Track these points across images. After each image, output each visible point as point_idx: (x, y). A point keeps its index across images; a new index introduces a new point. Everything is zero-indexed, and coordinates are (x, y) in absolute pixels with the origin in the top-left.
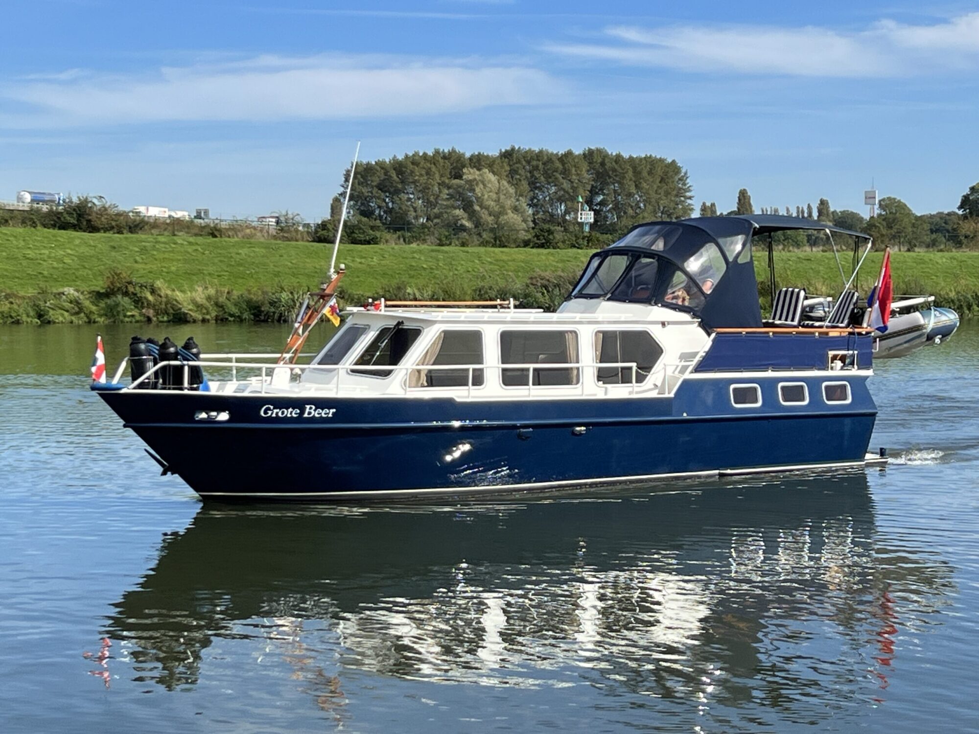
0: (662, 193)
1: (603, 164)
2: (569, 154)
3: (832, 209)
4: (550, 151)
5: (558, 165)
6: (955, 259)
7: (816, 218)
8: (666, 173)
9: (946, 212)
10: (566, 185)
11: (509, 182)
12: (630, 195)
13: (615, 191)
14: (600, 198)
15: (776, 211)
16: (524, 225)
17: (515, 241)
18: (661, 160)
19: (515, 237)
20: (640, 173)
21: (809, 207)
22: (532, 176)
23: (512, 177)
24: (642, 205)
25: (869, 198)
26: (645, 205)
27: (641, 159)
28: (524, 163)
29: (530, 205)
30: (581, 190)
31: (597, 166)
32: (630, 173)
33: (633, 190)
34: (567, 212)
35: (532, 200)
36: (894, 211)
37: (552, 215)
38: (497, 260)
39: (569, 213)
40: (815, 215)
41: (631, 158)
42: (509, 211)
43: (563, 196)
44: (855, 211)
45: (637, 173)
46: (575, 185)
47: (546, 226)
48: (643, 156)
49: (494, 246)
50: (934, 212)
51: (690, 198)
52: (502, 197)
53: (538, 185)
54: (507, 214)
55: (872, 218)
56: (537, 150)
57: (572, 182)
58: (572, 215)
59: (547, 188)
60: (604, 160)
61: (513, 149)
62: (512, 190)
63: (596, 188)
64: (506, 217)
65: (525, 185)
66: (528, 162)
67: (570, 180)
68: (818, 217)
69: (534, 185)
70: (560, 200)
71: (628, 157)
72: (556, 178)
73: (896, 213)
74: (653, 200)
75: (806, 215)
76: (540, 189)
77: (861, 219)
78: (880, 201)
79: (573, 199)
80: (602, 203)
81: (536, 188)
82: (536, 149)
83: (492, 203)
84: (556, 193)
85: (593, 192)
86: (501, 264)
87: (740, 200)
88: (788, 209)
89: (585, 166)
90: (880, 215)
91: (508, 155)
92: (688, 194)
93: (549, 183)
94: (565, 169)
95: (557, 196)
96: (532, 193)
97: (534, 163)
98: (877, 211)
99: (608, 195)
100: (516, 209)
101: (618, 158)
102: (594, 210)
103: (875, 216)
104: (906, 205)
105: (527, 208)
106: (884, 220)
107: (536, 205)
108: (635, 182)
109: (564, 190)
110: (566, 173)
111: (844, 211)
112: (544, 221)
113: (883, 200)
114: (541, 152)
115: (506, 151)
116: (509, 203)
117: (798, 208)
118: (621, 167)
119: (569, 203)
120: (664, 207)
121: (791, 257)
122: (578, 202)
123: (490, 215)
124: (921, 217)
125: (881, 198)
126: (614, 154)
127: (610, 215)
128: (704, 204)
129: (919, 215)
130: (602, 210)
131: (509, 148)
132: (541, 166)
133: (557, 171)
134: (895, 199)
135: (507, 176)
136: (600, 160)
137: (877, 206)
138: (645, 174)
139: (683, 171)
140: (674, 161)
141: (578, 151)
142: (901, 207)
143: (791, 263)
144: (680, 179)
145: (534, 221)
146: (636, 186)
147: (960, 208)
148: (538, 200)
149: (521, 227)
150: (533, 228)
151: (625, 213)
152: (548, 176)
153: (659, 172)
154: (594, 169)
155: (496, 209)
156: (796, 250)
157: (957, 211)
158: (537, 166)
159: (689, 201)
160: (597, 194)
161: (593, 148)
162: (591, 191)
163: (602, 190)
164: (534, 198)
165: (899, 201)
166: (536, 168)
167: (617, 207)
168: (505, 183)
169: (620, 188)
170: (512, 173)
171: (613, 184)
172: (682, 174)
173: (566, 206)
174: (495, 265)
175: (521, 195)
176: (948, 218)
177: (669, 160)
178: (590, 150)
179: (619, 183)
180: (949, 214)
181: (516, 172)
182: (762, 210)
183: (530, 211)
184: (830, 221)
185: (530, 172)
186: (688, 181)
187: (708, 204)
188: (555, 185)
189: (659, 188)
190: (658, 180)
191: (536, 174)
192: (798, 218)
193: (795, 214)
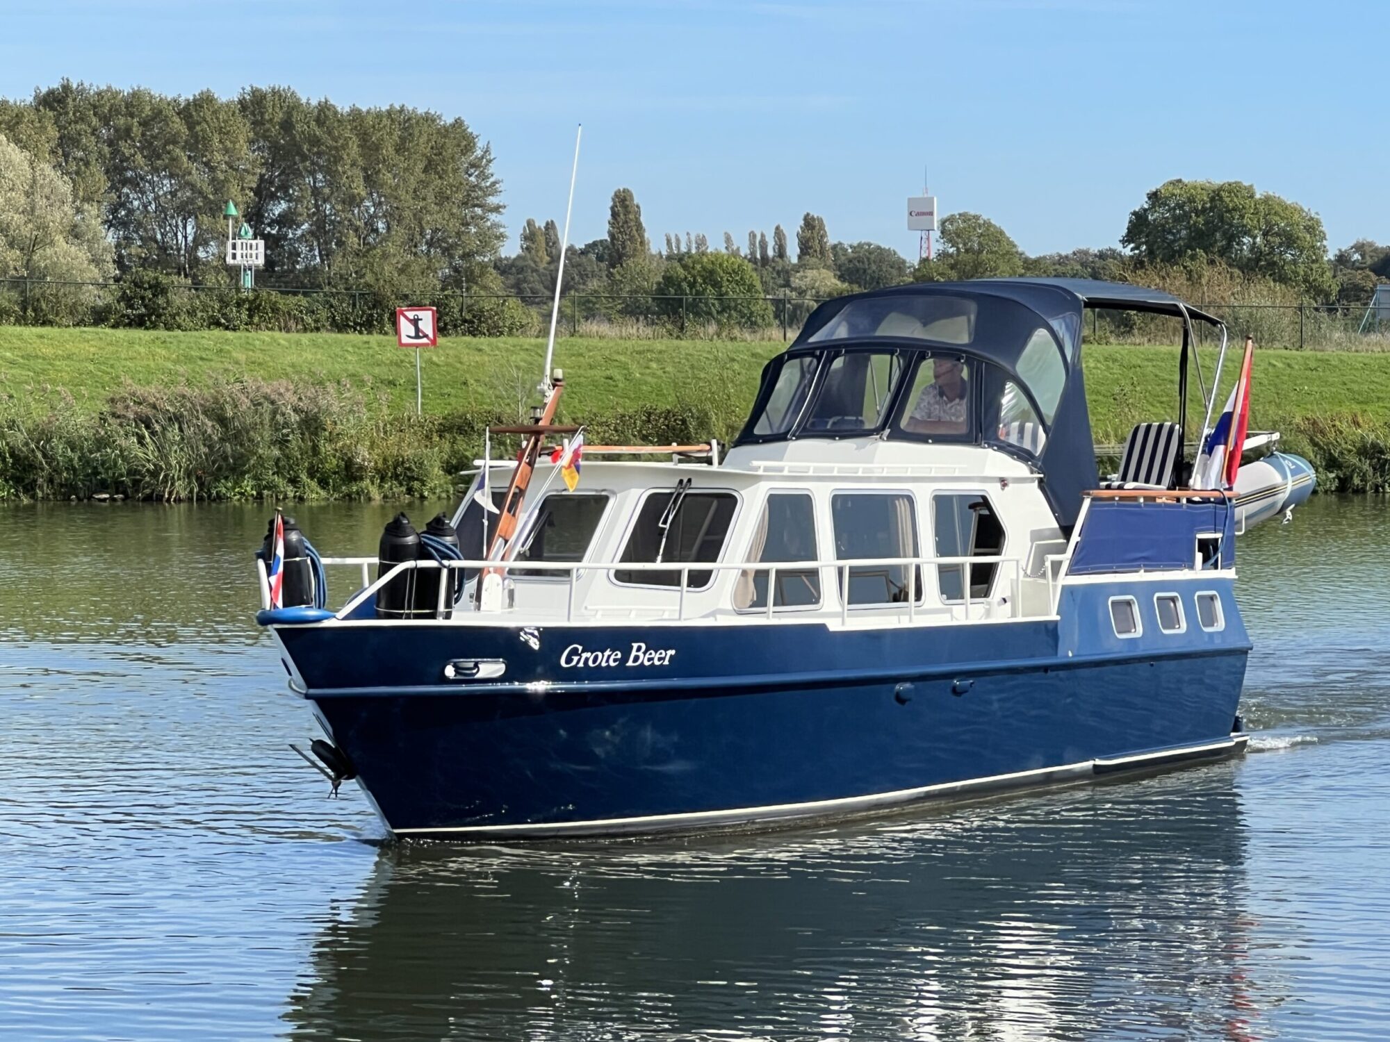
0: (431, 198)
1: (287, 126)
2: (204, 101)
3: (831, 240)
4: (155, 92)
5: (178, 125)
6: (1115, 361)
7: (795, 260)
8: (439, 150)
9: (1095, 249)
10: (198, 176)
11: (57, 166)
12: (352, 201)
13: (316, 192)
14: (279, 208)
15: (701, 242)
16: (94, 272)
17: (72, 311)
18: (429, 119)
19: (70, 301)
20: (377, 148)
21: (779, 233)
22: (116, 152)
23: (66, 155)
24: (381, 225)
25: (919, 213)
26: (389, 228)
27: (379, 115)
28: (95, 121)
29: (110, 224)
30: (234, 190)
31: (275, 130)
32: (354, 149)
33: (360, 189)
34: (200, 241)
35: (114, 211)
36: (976, 246)
37: (163, 248)
38: (27, 357)
39: (206, 243)
40: (793, 252)
41: (356, 115)
42: (59, 239)
43: (191, 201)
44: (885, 245)
45: (370, 148)
46: (221, 176)
47: (149, 275)
48: (385, 108)
49: (21, 320)
50: (1067, 251)
51: (497, 209)
52: (41, 202)
53: (129, 174)
54: (52, 243)
55: (925, 261)
56: (127, 90)
57: (212, 169)
58: (213, 248)
59: (151, 183)
60: (289, 114)
61: (66, 88)
62: (64, 187)
63: (271, 183)
64: (49, 251)
65: (98, 177)
66: (105, 120)
67: (207, 164)
68: (800, 257)
69: (118, 173)
70: (185, 211)
71: (347, 109)
72: (174, 160)
73: (980, 252)
74: (407, 213)
75: (770, 253)
76: (134, 184)
77: (900, 265)
78: (943, 223)
79: (216, 209)
80: (286, 220)
81: (125, 182)
82: (125, 87)
83: (18, 219)
84: (173, 194)
85: (264, 193)
86: (39, 365)
87: (615, 215)
88: (728, 239)
89: (243, 130)
90: (943, 255)
91: (54, 101)
92: (492, 200)
93: (155, 170)
94: (195, 136)
95: (177, 202)
96: (114, 195)
97: (121, 121)
98: (936, 246)
99: (299, 200)
100: (74, 233)
101: (324, 113)
102: (266, 237)
103: (933, 256)
104: (1002, 233)
105: (102, 230)
106: (952, 267)
107: (124, 224)
108: (365, 170)
109: (192, 186)
110: (197, 145)
111: (860, 246)
112: (144, 262)
113: (951, 219)
114: (135, 95)
115: (51, 93)
116: (59, 216)
117: (752, 235)
118: (330, 133)
119: (206, 220)
120: (435, 231)
121: (737, 351)
122: (226, 217)
123: (11, 245)
124: (1037, 262)
125: (945, 216)
126: (314, 102)
127: (303, 249)
128: (530, 223)
129: (1032, 255)
130: (285, 237)
131: (56, 85)
132: (136, 130)
133: (175, 143)
134: (977, 218)
135: (53, 152)
136: (279, 116)
137: (936, 234)
138: (388, 151)
139: (480, 144)
140: (458, 123)
142: (993, 236)
143: (736, 366)
144: (473, 165)
145: (119, 262)
146: (367, 179)
147: (1126, 241)
148: (130, 212)
149: (87, 275)
150: (117, 280)
151: (340, 243)
152: (153, 154)
153: (422, 145)
154: (265, 138)
155: (27, 231)
156: (747, 336)
157: (1119, 247)
158: (128, 130)
159: (493, 217)
160: (273, 197)
161: (264, 87)
162: (257, 192)
163: (284, 187)
164: (122, 205)
165: (988, 225)
166: (127, 133)
167: (321, 230)
168: (47, 168)
169: (330, 184)
170: (66, 143)
171: (312, 173)
172: (479, 153)
173: (198, 226)
174: (22, 367)
175: (88, 199)
176: (1099, 263)
177: (448, 120)
178: (255, 92)
179: (328, 171)
180: (1102, 256)
181: (75, 141)
182: (669, 242)
183: (110, 238)
184: (827, 267)
185: (110, 143)
186: (492, 169)
187: (540, 223)
188: (171, 176)
189: (424, 184)
190: (421, 166)
191: (125, 148)
192: (753, 260)
193: (745, 251)
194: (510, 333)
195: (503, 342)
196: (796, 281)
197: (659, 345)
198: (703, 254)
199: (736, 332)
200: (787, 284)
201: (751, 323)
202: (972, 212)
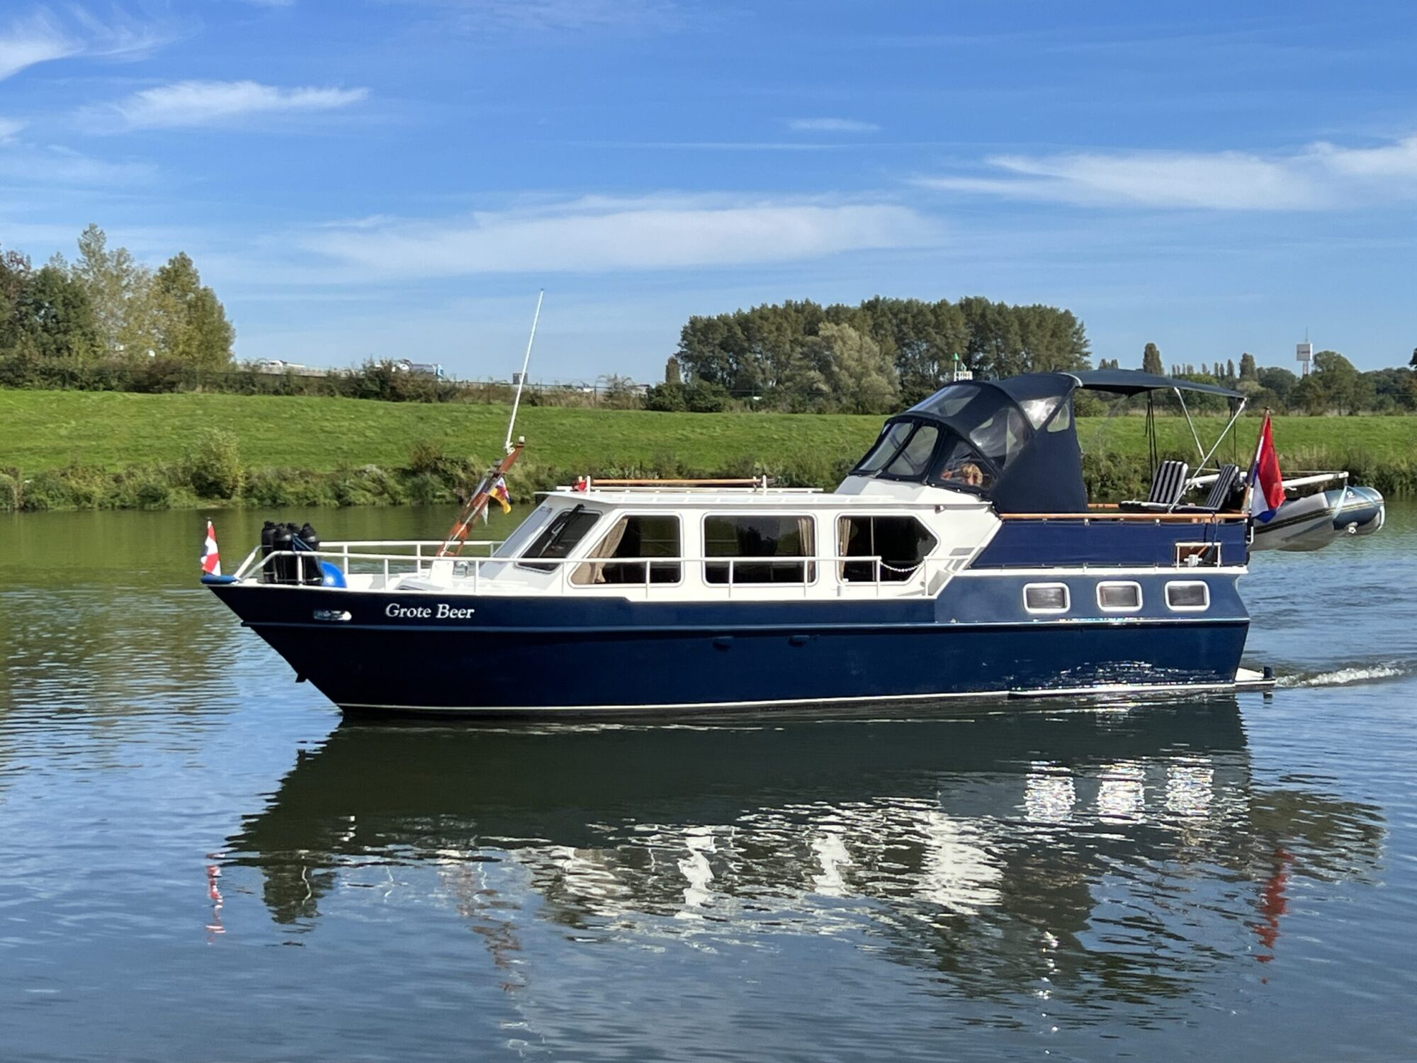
0: (1054, 350)
1: (983, 316)
2: (943, 304)
3: (1257, 366)
4: (921, 301)
5: (931, 317)
6: (1406, 424)
7: (1238, 376)
8: (1058, 326)
9: (1395, 368)
10: (939, 341)
11: (872, 338)
12: (1016, 352)
13: (997, 347)
14: (979, 356)
15: (1190, 368)
16: (891, 389)
17: (881, 407)
18: (1053, 311)
19: (879, 402)
20: (1028, 326)
21: (1230, 364)
22: (900, 331)
23: (877, 333)
24: (1029, 364)
25: (1302, 352)
26: (1033, 364)
27: (1028, 310)
28: (890, 316)
29: (897, 365)
30: (957, 347)
31: (977, 318)
32: (1016, 326)
33: (1019, 346)
34: (941, 372)
35: (899, 359)
36: (1332, 368)
37: (923, 377)
38: (859, 430)
39: (944, 374)
40: (1237, 373)
41: (1016, 309)
42: (874, 373)
43: (936, 353)
44: (1284, 368)
45: (1023, 325)
46: (950, 341)
47: (917, 390)
48: (1031, 305)
49: (856, 412)
50: (1380, 369)
51: (1087, 354)
52: (865, 355)
53: (907, 341)
54: (870, 376)
55: (1305, 376)
56: (905, 300)
57: (947, 338)
58: (947, 375)
59: (917, 345)
60: (984, 310)
61: (877, 300)
62: (876, 349)
63: (975, 343)
64: (869, 379)
65: (891, 341)
66: (895, 315)
67: (944, 336)
68: (1241, 375)
69: (901, 341)
70: (933, 358)
71: (1012, 307)
72: (929, 333)
73: (1335, 371)
74: (1043, 358)
75: (1226, 373)
76: (908, 346)
77: (1292, 377)
78: (1315, 357)
79: (949, 357)
80: (983, 362)
81: (905, 345)
82: (904, 299)
83: (853, 364)
84: (928, 350)
85: (972, 349)
86: (865, 433)
87: (1146, 355)
88: (1204, 367)
89: (961, 319)
90: (1315, 373)
91: (871, 307)
92: (1085, 350)
93: (919, 339)
94: (938, 321)
95: (930, 354)
96: (899, 351)
97: (902, 316)
98: (1311, 368)
99: (989, 352)
100: (880, 370)
101: (1001, 309)
102: (973, 370)
103: (1310, 373)
104: (1346, 361)
105: (893, 368)
106: (1320, 379)
107: (904, 365)
108: (1021, 336)
109: (937, 346)
110: (939, 326)
111: (1272, 369)
112: (914, 383)
113: (1319, 355)
114: (910, 302)
115: (869, 302)
116: (872, 363)
117: (1216, 365)
118: (1004, 318)
119: (944, 362)
120: (1056, 366)
121: (1209, 422)
122: (954, 361)
123: (851, 376)
124: (1365, 374)
125: (1317, 352)
126: (996, 304)
127: (991, 376)
128: (1103, 361)
129: (1362, 372)
130: (982, 370)
131: (872, 299)
132: (910, 320)
133: (928, 325)
134: (1333, 353)
135: (871, 331)
136: (979, 312)
137: (1311, 362)
138: (1033, 327)
139: (1079, 322)
140: (1067, 312)
141: (953, 301)
142: (1341, 362)
143: (1209, 430)
144: (1074, 333)
145: (902, 384)
146: (1023, 341)
147: (1412, 363)
148: (907, 359)
149: (887, 391)
150: (901, 392)
151: (1010, 373)
152: (918, 332)
153: (1050, 325)
154: (972, 322)
155: (859, 369)
156: (1215, 415)
157: (1408, 367)
158: (906, 319)
159: (1086, 358)
160: (976, 351)
161: (971, 297)
162: (969, 348)
163: (982, 346)
164: (903, 356)
165: (1339, 356)
166: (905, 321)
167: (999, 366)
168: (867, 339)
169: (1004, 344)
170: (876, 328)
171: (996, 339)
172: (1077, 327)
173: (939, 365)
174: (857, 434)
175: (887, 353)
176: (1398, 375)
177: (1062, 310)
178: (968, 300)
179: (1003, 337)
180: (1399, 371)
181: (881, 326)
182: (1174, 369)
183: (897, 372)
184: (1255, 380)
185: (898, 326)
186: (1085, 334)
187: (1109, 361)
188: (927, 342)
189: (1050, 343)
190: (1049, 334)
191: (905, 328)
192: (1217, 377)
193: (1212, 373)
194: (1095, 415)
195: (1091, 419)
196: (1239, 387)
197: (1170, 420)
198: (1192, 375)
199: (1209, 413)
200: (1234, 389)
201: (1216, 408)
202: (1331, 350)
